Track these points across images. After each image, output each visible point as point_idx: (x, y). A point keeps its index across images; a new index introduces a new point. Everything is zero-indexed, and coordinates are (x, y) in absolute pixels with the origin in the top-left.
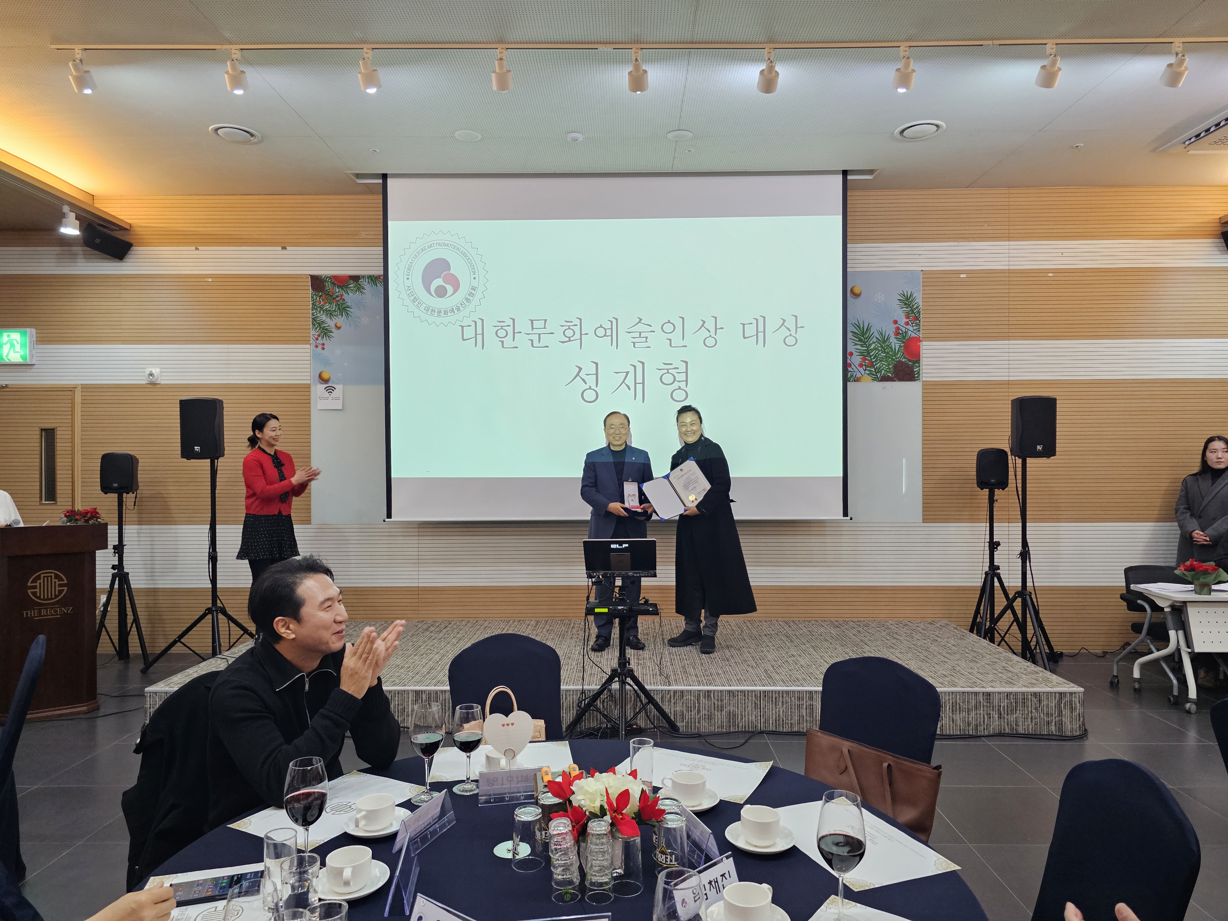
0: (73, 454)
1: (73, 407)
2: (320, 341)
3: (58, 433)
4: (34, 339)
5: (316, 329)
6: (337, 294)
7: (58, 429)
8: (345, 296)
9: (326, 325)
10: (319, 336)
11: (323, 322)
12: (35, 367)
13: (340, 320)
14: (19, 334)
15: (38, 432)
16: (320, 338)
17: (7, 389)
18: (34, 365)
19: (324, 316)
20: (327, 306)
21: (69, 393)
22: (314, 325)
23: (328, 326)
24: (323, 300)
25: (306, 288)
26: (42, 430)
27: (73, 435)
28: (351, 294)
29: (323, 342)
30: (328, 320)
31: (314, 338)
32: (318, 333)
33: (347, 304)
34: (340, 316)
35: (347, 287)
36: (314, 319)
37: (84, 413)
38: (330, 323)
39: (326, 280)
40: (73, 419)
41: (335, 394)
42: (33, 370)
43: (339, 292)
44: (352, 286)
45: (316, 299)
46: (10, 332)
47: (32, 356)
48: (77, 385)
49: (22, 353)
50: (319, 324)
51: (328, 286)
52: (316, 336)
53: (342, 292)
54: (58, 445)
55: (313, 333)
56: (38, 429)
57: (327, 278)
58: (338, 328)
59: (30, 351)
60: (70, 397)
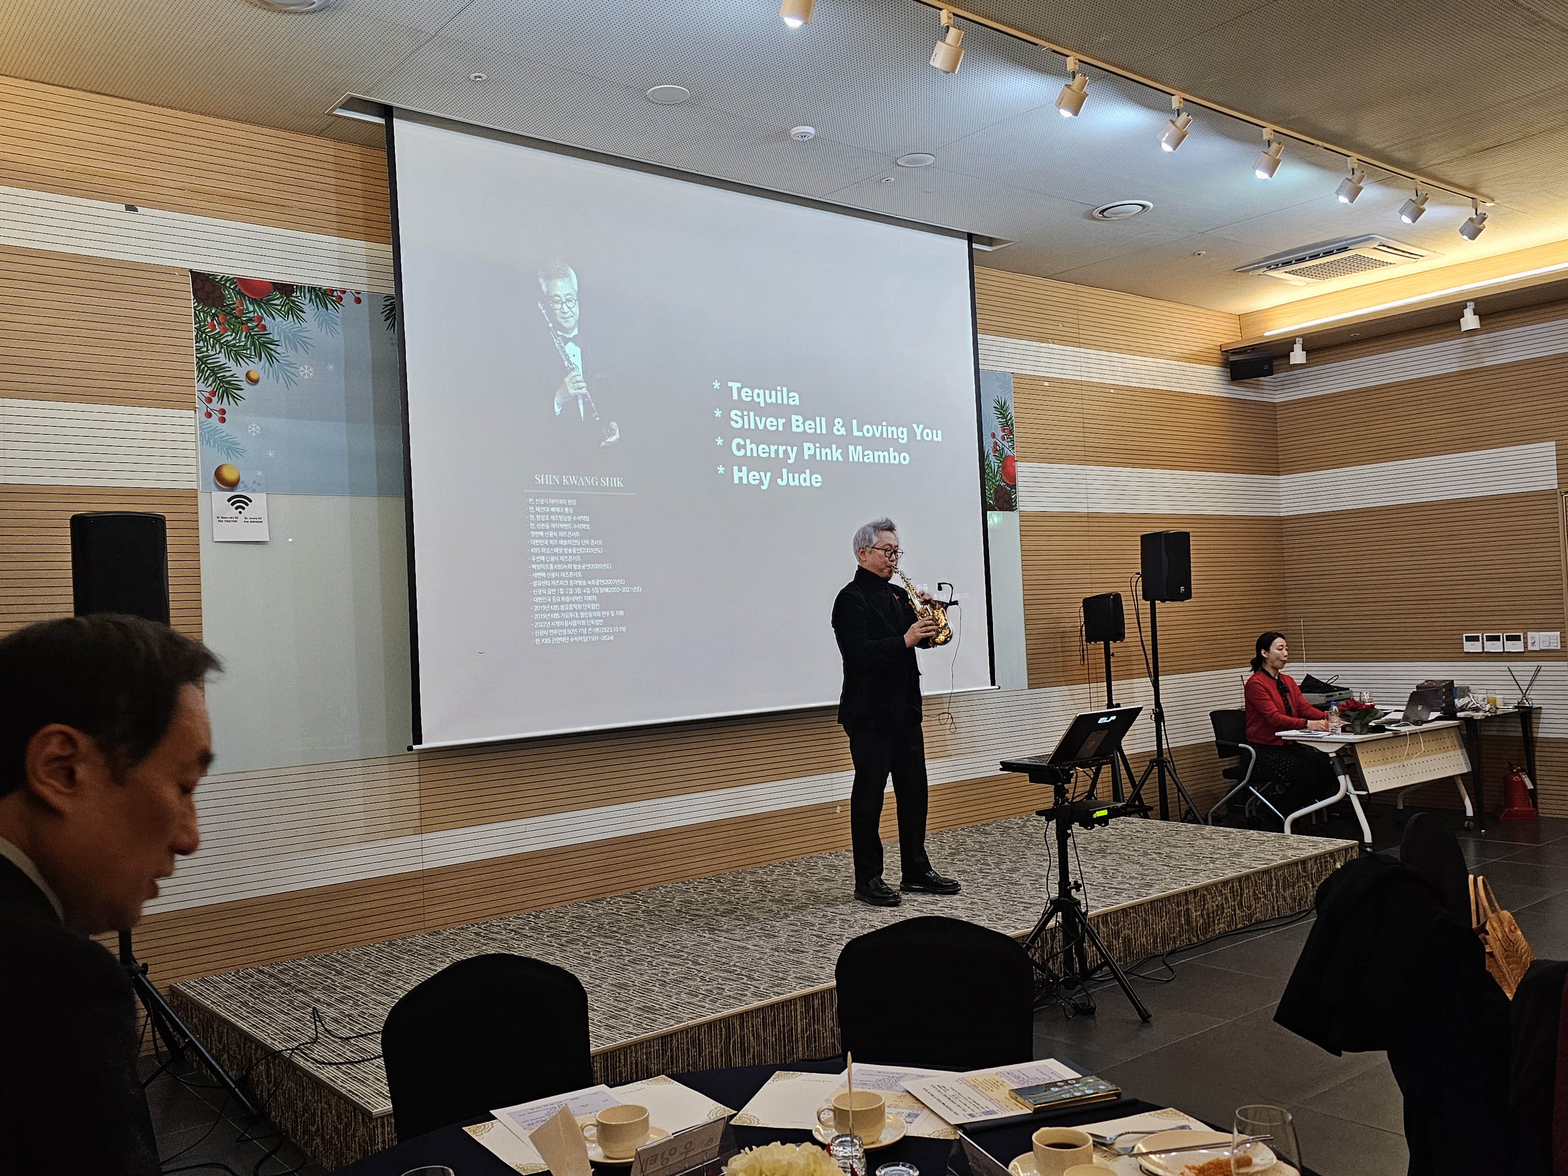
2: (215, 405)
5: (207, 379)
6: (251, 315)
8: (267, 321)
9: (227, 374)
10: (213, 393)
11: (221, 368)
13: (257, 367)
16: (215, 399)
19: (222, 355)
20: (229, 337)
22: (201, 371)
23: (232, 376)
24: (219, 324)
25: (184, 295)
28: (279, 319)
29: (222, 407)
30: (231, 364)
31: (203, 399)
32: (210, 389)
33: (271, 336)
34: (257, 360)
35: (267, 303)
36: (202, 361)
38: (237, 370)
39: (224, 285)
41: (248, 511)
43: (254, 311)
44: (277, 302)
45: (205, 320)
50: (214, 372)
51: (231, 297)
52: (207, 395)
53: (260, 312)
55: (201, 388)
57: (227, 281)
58: (255, 382)
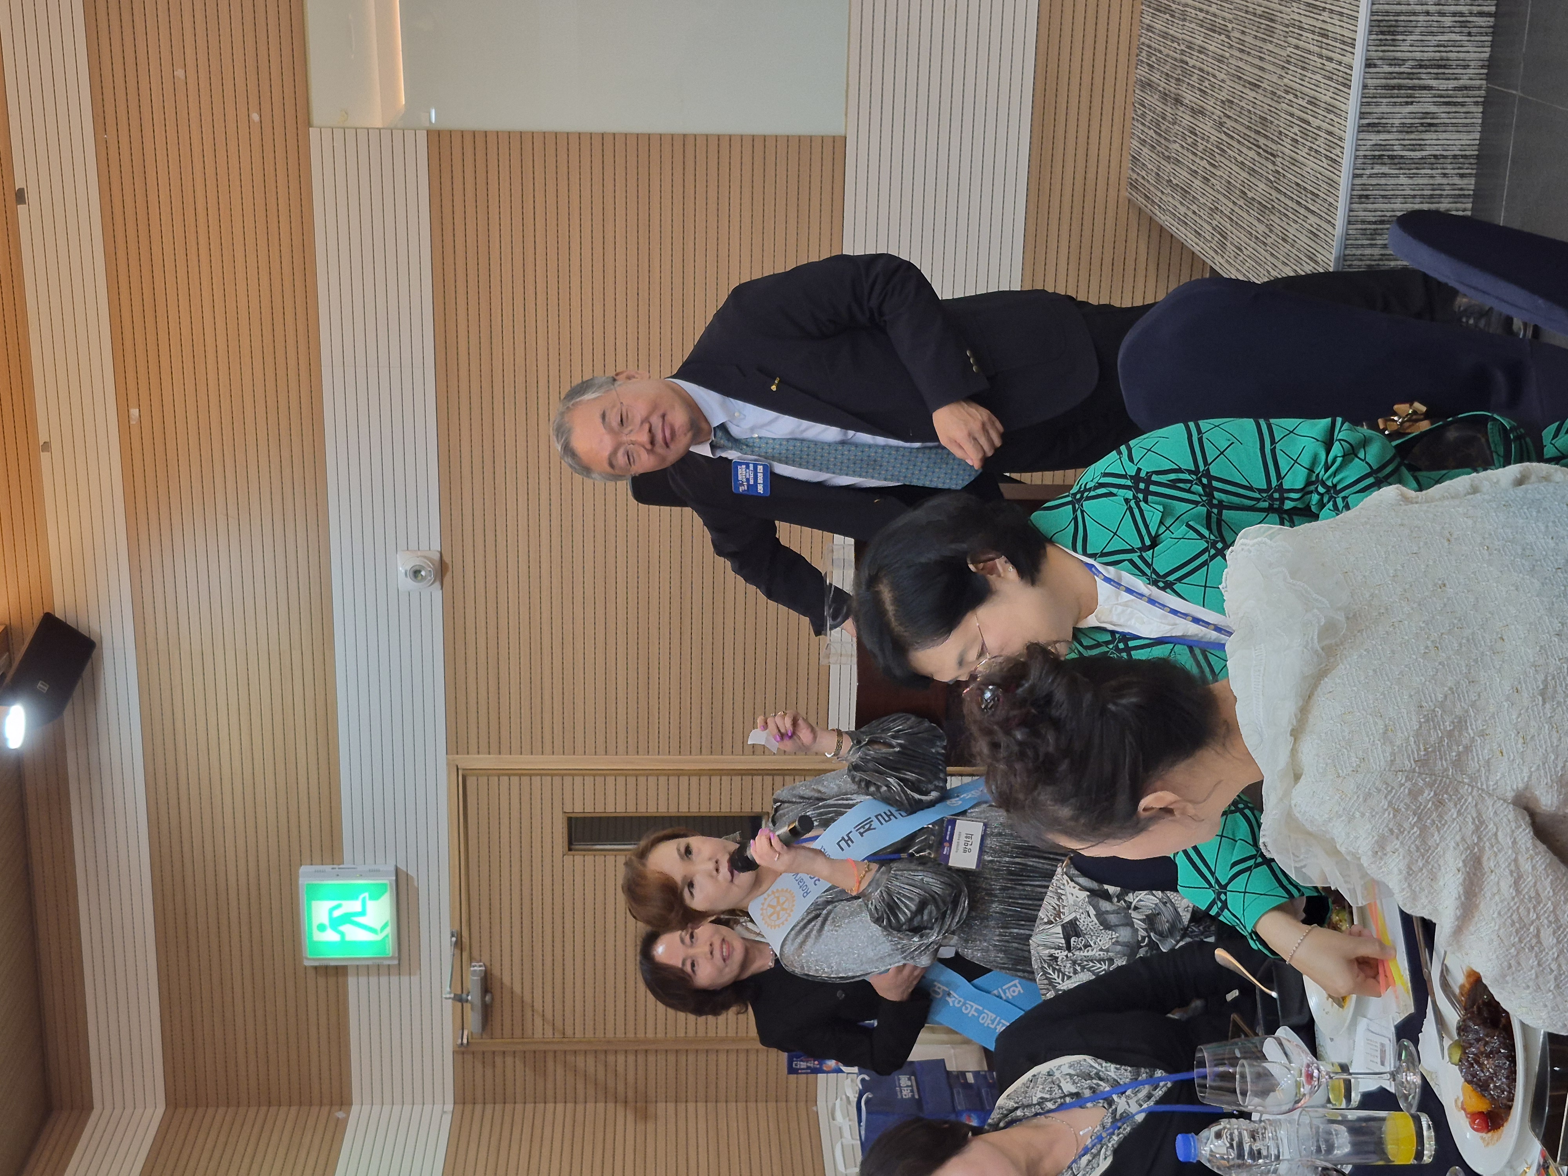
0: (637, 774)
1: (509, 773)
3: (578, 809)
4: (328, 868)
7: (568, 809)
12: (402, 867)
14: (313, 903)
15: (578, 859)
17: (465, 934)
18: (397, 870)
21: (471, 782)
26: (570, 850)
27: (583, 773)
37: (526, 747)
40: (542, 773)
42: (412, 872)
46: (310, 924)
47: (373, 873)
48: (448, 764)
49: (366, 895)
54: (610, 809)
56: (568, 859)
59: (361, 876)
60: (483, 780)
